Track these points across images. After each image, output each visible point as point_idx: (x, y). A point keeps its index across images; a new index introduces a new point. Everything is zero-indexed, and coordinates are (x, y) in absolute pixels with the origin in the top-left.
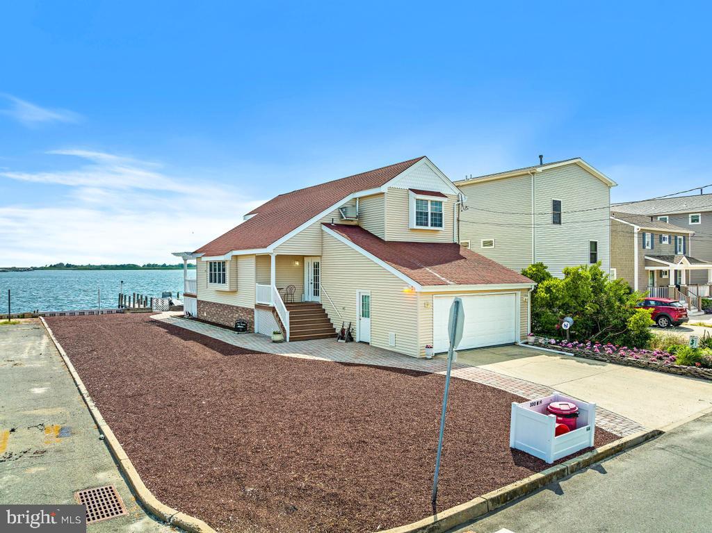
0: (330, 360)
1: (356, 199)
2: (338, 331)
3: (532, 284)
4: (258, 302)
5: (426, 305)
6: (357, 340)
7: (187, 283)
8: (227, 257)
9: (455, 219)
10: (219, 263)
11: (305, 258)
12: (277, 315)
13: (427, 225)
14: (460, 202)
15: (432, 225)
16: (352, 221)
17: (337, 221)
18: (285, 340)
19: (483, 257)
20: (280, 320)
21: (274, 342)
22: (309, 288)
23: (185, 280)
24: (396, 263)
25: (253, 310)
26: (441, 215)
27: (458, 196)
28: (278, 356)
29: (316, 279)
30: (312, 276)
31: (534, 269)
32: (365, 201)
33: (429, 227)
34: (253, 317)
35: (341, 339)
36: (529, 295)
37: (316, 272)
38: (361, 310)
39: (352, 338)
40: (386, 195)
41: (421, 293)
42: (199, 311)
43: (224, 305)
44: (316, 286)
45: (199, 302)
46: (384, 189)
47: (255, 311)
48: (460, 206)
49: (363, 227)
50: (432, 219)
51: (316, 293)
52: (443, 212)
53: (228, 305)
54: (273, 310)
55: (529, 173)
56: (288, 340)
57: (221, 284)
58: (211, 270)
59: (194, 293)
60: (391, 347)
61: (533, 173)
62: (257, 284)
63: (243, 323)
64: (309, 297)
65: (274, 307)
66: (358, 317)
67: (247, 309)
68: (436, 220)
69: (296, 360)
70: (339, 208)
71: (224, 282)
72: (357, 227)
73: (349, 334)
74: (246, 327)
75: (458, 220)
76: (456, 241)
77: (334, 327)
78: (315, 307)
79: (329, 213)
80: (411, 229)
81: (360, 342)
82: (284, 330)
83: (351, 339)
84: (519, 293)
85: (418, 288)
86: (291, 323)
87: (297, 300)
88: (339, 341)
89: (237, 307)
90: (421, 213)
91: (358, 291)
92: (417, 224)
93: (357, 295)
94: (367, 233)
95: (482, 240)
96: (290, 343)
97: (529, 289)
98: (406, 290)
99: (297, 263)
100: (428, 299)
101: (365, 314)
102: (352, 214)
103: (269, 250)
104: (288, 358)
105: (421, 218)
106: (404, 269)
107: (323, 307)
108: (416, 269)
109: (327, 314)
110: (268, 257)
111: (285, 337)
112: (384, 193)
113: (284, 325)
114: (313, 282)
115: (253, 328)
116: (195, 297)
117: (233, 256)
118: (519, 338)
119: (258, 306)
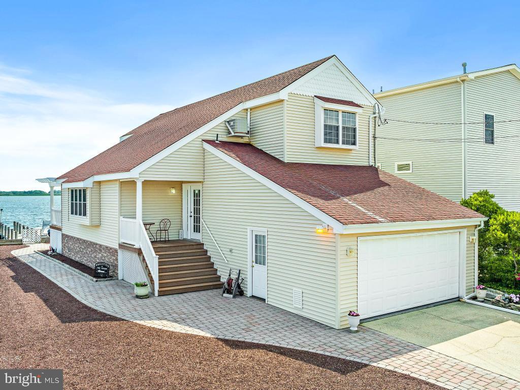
0: (209, 335)
1: (247, 110)
2: (224, 280)
3: (480, 220)
4: (123, 241)
5: (349, 251)
6: (249, 294)
7: (53, 213)
8: (87, 184)
9: (371, 136)
10: (80, 191)
11: (184, 185)
12: (144, 260)
13: (337, 142)
14: (377, 115)
15: (343, 143)
16: (242, 137)
17: (223, 138)
18: (153, 294)
19: (410, 184)
20: (147, 266)
21: (137, 297)
22: (189, 223)
23: (52, 210)
24: (303, 192)
25: (116, 251)
26: (355, 130)
27: (374, 107)
28: (136, 325)
29: (197, 211)
30: (191, 207)
31: (480, 199)
32: (258, 113)
33: (340, 146)
34: (117, 259)
35: (228, 293)
36: (476, 233)
37: (197, 202)
38: (254, 254)
39: (243, 291)
40: (285, 102)
41: (341, 235)
42: (63, 247)
43: (87, 241)
44: (197, 220)
45: (64, 236)
46: (283, 94)
47: (119, 251)
48: (377, 120)
49: (255, 145)
50: (343, 135)
51: (197, 229)
52: (357, 126)
53: (91, 242)
54: (139, 252)
55: (458, 79)
56: (156, 294)
57: (82, 216)
58: (72, 200)
59: (59, 225)
60: (296, 308)
61: (463, 81)
62: (121, 217)
63: (104, 267)
64: (189, 234)
65: (140, 249)
66: (249, 264)
67: (111, 249)
68: (348, 136)
69: (159, 333)
70: (225, 121)
71: (85, 214)
72: (248, 145)
73: (239, 286)
74: (107, 271)
75: (375, 138)
76: (372, 163)
77: (219, 274)
78: (195, 247)
79: (214, 127)
80: (317, 148)
81: (253, 297)
82: (152, 280)
83: (241, 293)
84: (465, 231)
85: (338, 228)
86: (161, 271)
87: (172, 237)
88: (225, 295)
89: (101, 246)
90: (331, 127)
91: (249, 229)
92: (326, 141)
93: (249, 234)
94: (261, 152)
95: (396, 164)
96: (159, 298)
97: (476, 226)
98: (320, 230)
99: (173, 191)
100: (351, 243)
101: (260, 260)
102: (242, 128)
103: (134, 174)
104: (150, 329)
105: (331, 134)
106: (314, 200)
107: (205, 248)
108: (331, 199)
109: (210, 257)
110: (133, 183)
111: (153, 290)
112: (282, 101)
113: (152, 273)
114: (192, 214)
115: (117, 274)
116: (60, 229)
117: (94, 182)
118: (465, 291)
119: (123, 246)
